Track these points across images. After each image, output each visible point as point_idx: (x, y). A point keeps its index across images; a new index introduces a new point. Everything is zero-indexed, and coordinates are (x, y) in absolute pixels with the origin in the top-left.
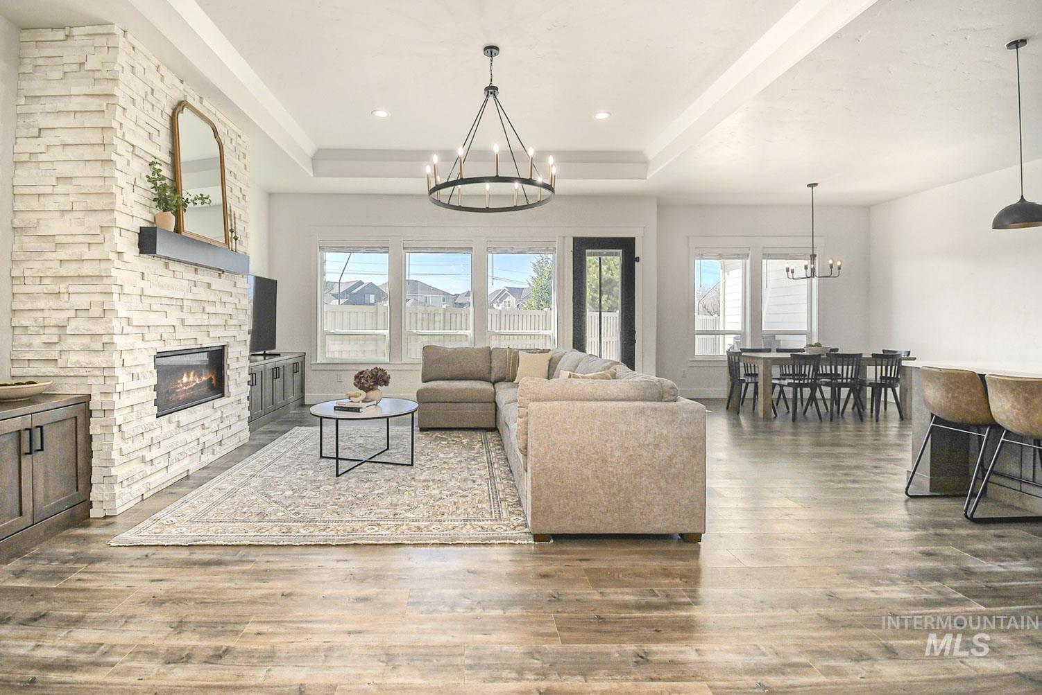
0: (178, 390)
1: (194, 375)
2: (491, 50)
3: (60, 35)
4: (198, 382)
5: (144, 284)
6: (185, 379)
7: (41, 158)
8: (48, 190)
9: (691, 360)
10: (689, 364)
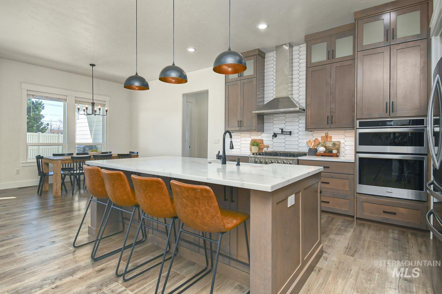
9: (23, 162)
10: (21, 165)
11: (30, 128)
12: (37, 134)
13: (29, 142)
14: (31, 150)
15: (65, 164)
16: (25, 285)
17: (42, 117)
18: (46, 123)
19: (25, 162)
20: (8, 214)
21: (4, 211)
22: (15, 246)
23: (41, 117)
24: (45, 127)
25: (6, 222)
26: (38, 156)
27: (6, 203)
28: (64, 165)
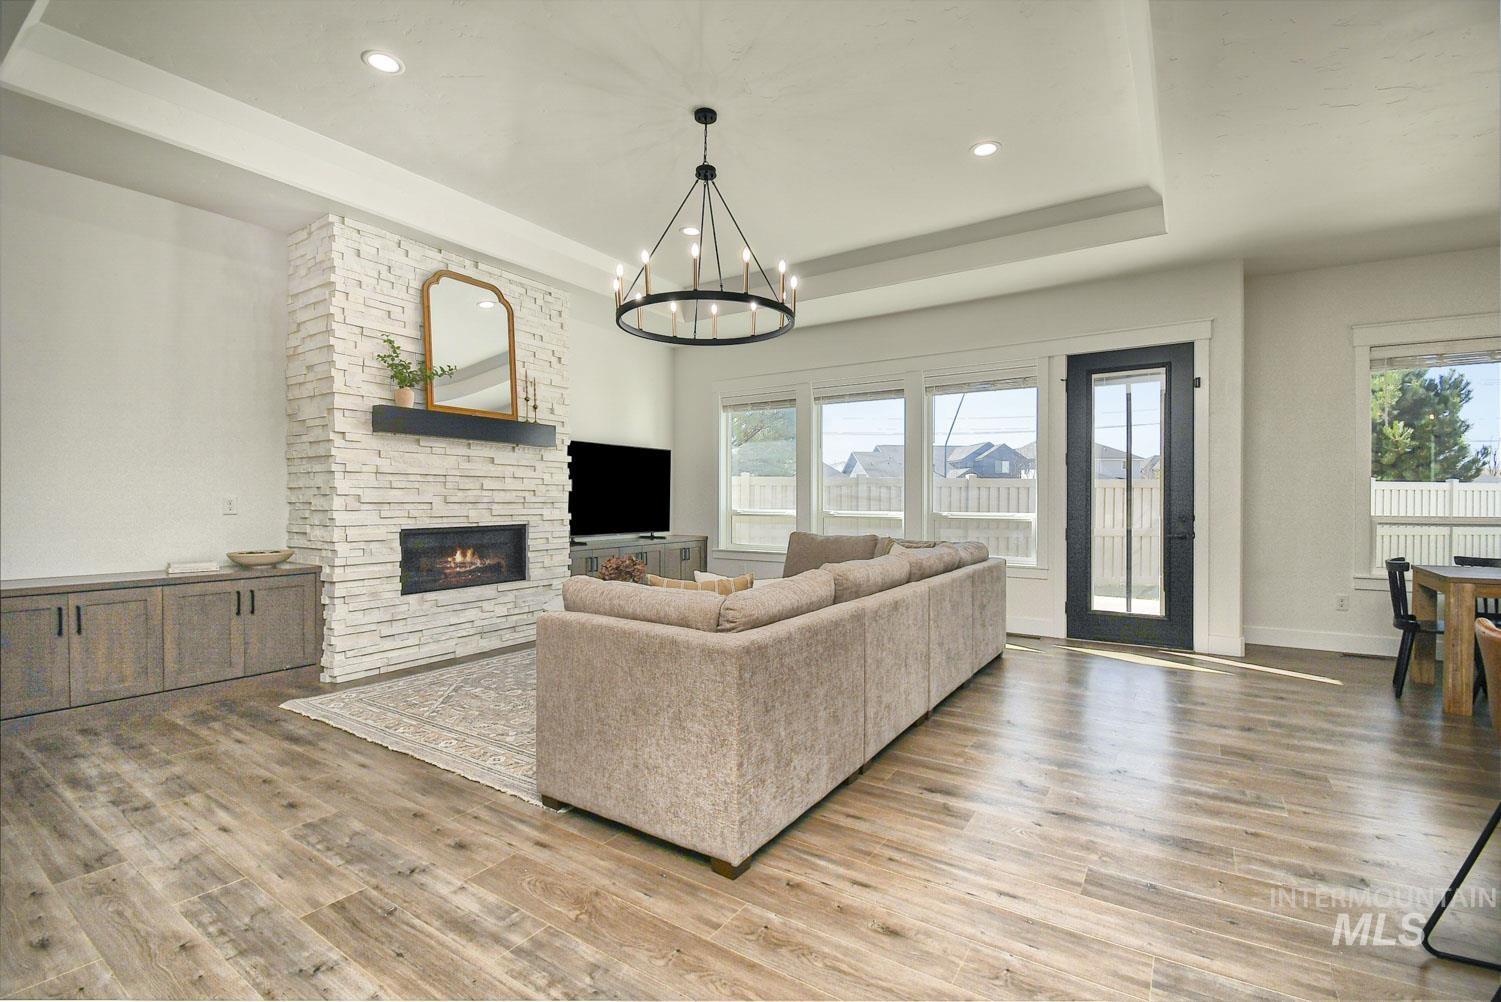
0: (448, 571)
1: (473, 554)
2: (705, 116)
3: (303, 235)
4: (479, 565)
5: (379, 461)
6: (458, 557)
7: (300, 350)
8: (301, 379)
9: (1360, 576)
10: (1353, 584)
11: (1421, 468)
12: (1445, 486)
13: (1379, 514)
14: (1386, 540)
15: (1485, 600)
16: (1209, 976)
17: (1463, 429)
18: (1480, 448)
19: (1365, 576)
20: (1278, 725)
21: (1271, 713)
22: (1247, 833)
23: (1457, 429)
24: (1475, 461)
25: (1260, 748)
26: (1395, 560)
27: (1287, 692)
28: (1480, 601)
